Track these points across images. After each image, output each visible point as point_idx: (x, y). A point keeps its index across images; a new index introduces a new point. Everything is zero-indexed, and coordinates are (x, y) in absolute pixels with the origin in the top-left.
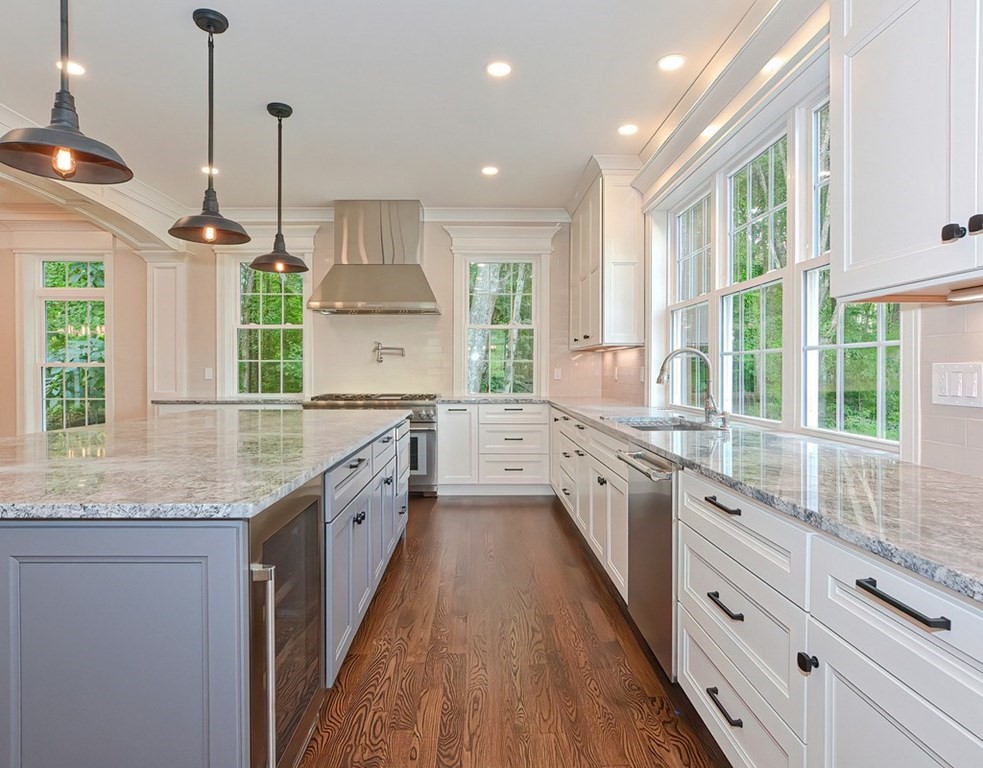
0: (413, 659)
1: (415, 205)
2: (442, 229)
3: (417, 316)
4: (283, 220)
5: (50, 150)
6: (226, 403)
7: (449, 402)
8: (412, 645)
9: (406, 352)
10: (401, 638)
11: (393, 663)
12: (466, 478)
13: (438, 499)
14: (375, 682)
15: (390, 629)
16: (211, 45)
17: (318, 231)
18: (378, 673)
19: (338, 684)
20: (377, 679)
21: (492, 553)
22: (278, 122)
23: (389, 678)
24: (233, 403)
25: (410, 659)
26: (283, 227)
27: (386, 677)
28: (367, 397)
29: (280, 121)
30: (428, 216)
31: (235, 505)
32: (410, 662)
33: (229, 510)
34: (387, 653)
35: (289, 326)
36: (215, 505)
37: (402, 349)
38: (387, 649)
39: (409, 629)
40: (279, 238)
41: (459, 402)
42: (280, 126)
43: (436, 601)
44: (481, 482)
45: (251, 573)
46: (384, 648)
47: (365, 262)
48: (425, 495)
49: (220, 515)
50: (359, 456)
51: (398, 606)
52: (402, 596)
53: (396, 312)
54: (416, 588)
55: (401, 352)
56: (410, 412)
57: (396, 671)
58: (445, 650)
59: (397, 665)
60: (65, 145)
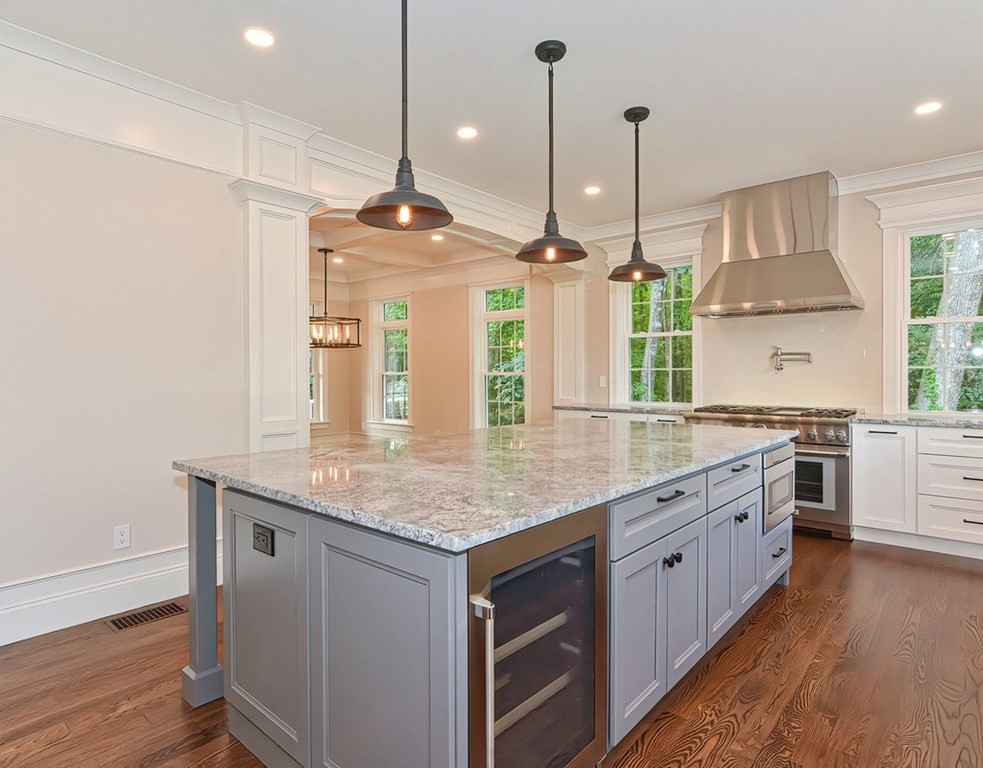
0: (740, 749)
1: (825, 177)
2: (863, 200)
3: (835, 312)
4: (640, 230)
5: (394, 209)
6: (619, 411)
7: (869, 422)
8: (746, 729)
9: (813, 357)
10: (735, 716)
11: (713, 742)
12: (896, 524)
13: (854, 544)
14: (682, 758)
15: (725, 697)
16: (551, 73)
17: (706, 230)
18: (690, 749)
19: (640, 743)
20: (685, 756)
21: (911, 638)
22: (634, 127)
23: (700, 761)
24: (626, 411)
25: (736, 747)
26: (640, 236)
27: (699, 757)
28: (759, 411)
29: (637, 125)
30: (844, 188)
31: (445, 535)
32: (733, 752)
33: (440, 539)
34: (709, 727)
35: (678, 333)
36: (431, 532)
37: (809, 354)
38: (712, 722)
39: (746, 707)
40: (637, 246)
41: (885, 422)
42: (637, 131)
43: (799, 682)
44: (920, 533)
45: (471, 607)
46: (708, 719)
47: (755, 255)
48: (833, 536)
49: (433, 543)
50: (680, 487)
51: (745, 672)
52: (755, 661)
53: (804, 310)
54: (778, 656)
55: (806, 358)
56: (796, 433)
57: (712, 755)
58: (787, 754)
59: (716, 748)
60: (405, 201)
